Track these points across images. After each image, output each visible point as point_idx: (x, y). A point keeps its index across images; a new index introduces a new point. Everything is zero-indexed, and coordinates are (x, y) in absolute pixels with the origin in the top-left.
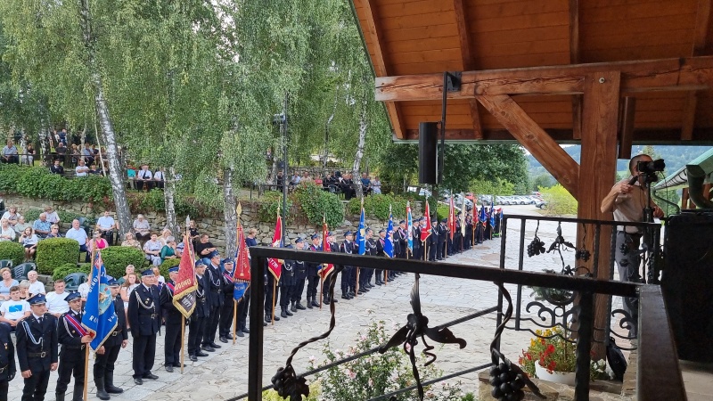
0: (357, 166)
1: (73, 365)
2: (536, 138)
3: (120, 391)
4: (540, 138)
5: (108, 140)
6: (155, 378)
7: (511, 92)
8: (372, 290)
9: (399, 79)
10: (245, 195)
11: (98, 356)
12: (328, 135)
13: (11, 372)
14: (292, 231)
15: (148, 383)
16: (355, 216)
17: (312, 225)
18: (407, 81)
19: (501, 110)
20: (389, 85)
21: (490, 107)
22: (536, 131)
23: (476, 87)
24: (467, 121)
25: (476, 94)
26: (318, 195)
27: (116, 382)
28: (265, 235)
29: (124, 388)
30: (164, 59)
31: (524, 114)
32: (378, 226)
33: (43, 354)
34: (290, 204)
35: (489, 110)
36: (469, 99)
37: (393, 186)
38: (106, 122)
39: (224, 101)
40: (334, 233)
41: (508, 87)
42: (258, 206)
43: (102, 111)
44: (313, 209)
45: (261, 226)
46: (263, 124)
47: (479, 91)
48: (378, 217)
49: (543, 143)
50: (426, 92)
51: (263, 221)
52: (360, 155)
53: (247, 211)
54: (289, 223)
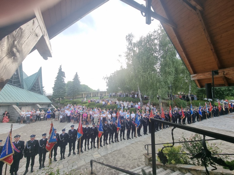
0: (189, 95)
1: (134, 130)
3: (141, 136)
6: (147, 134)
8: (196, 122)
10: (163, 101)
11: (138, 129)
12: (181, 88)
13: (125, 129)
15: (146, 135)
17: (179, 107)
26: (180, 101)
27: (141, 134)
29: (142, 135)
30: (147, 78)
33: (129, 127)
34: (173, 103)
37: (200, 98)
38: (139, 90)
39: (158, 84)
42: (166, 103)
43: (138, 88)
44: (179, 104)
45: (167, 107)
46: (166, 88)
48: (196, 106)
52: (190, 92)
53: (164, 104)
54: (173, 106)
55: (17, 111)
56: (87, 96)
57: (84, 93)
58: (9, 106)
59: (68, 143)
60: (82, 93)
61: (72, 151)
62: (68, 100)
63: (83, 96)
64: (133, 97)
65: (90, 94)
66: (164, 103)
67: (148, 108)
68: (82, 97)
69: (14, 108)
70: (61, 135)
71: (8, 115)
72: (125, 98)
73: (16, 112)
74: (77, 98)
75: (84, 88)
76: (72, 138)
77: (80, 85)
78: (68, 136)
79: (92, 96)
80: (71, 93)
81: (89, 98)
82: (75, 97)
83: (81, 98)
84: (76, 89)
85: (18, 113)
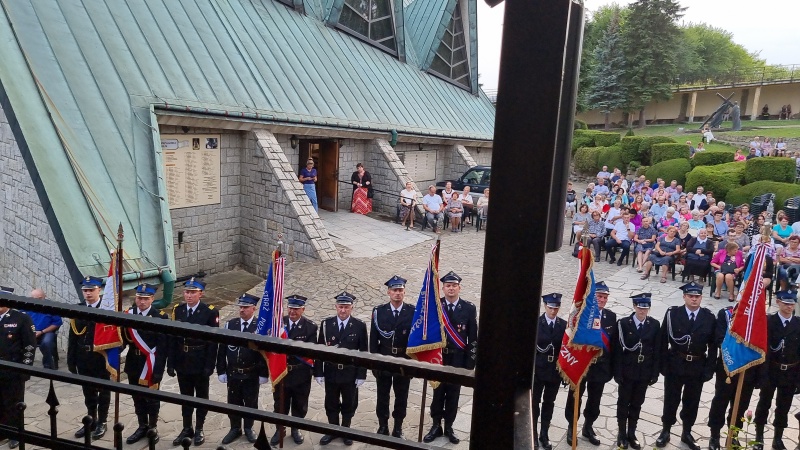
55: (393, 170)
56: (723, 110)
57: (700, 93)
58: (365, 142)
59: (661, 378)
60: (685, 86)
61: (677, 429)
62: (596, 132)
63: (692, 112)
65: (746, 94)
68: (683, 120)
69: (383, 154)
70: (628, 323)
71: (368, 183)
73: (390, 174)
74: (648, 122)
75: (701, 52)
76: (690, 358)
77: (676, 31)
78: (665, 338)
79: (754, 111)
80: (611, 89)
81: (735, 127)
82: (632, 118)
83: (671, 121)
84: (648, 62)
85: (397, 176)
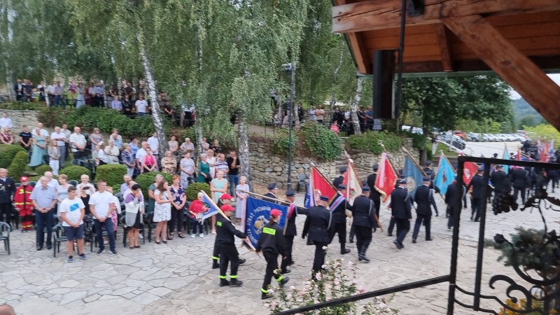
0: (355, 108)
2: (513, 64)
4: (520, 65)
5: (150, 87)
7: (484, 10)
9: (356, 6)
10: (260, 132)
14: (298, 162)
15: (158, 289)
16: (354, 150)
17: (314, 157)
18: (365, 8)
19: (471, 33)
20: (347, 14)
21: (457, 30)
22: (513, 55)
23: (441, 9)
24: (435, 51)
25: (441, 17)
26: (319, 132)
28: (276, 164)
31: (499, 37)
32: (373, 158)
34: (295, 140)
35: (456, 33)
36: (436, 25)
38: (148, 73)
39: (235, 53)
40: (333, 164)
41: (480, 5)
42: (271, 141)
43: (145, 64)
44: (315, 145)
45: (273, 158)
46: (269, 72)
47: (445, 13)
48: (373, 151)
49: (523, 70)
50: (386, 19)
51: (274, 154)
52: (358, 98)
53: (261, 145)
54: (296, 155)
64: (128, 109)
66: (263, 141)
67: (188, 164)
72: (82, 112)
